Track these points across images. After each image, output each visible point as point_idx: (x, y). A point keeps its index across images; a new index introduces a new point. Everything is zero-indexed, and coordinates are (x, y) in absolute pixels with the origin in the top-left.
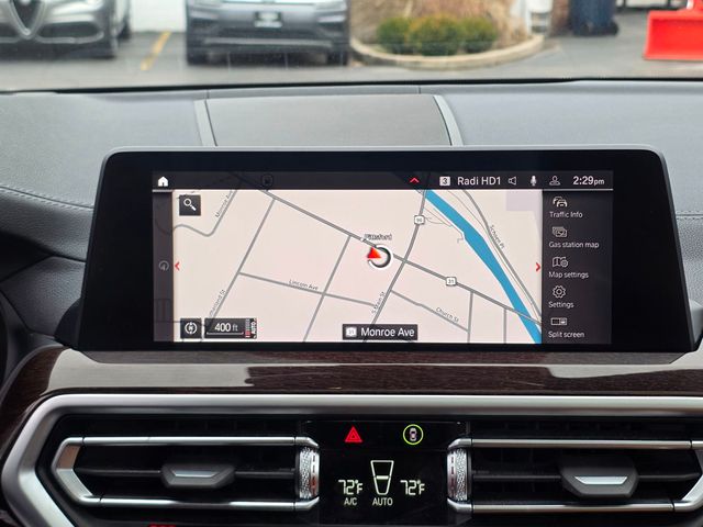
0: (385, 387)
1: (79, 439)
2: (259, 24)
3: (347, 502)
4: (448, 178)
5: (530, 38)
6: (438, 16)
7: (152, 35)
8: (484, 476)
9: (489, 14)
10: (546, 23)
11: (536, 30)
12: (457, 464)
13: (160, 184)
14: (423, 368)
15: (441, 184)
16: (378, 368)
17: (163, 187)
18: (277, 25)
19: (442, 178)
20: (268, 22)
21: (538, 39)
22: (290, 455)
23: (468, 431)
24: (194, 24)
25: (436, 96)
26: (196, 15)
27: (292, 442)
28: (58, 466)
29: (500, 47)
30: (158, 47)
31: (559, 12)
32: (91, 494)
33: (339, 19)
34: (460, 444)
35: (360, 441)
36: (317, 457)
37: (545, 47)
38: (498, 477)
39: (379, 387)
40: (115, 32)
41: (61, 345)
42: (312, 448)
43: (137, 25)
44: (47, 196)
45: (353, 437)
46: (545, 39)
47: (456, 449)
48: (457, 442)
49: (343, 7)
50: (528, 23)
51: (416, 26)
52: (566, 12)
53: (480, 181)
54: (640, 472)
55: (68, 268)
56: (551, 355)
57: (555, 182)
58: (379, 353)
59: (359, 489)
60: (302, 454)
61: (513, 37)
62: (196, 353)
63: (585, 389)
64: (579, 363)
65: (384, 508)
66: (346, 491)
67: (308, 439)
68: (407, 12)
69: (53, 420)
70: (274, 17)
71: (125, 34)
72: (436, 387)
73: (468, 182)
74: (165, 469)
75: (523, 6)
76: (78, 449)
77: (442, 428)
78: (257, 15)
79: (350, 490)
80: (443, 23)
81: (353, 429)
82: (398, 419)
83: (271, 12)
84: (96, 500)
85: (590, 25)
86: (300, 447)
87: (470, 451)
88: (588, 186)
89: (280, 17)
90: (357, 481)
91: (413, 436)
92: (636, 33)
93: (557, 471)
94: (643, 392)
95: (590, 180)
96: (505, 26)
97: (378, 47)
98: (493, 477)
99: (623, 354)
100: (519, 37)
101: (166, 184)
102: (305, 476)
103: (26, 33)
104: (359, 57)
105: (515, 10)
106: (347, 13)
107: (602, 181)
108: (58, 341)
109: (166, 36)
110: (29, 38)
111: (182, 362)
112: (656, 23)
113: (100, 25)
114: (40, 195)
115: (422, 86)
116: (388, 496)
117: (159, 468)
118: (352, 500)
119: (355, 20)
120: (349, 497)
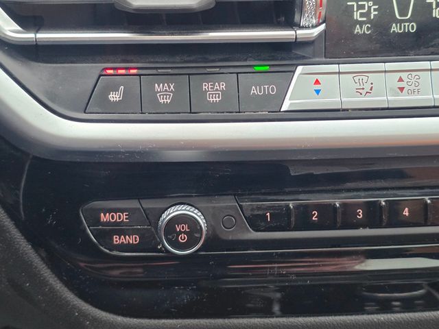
3: (358, 30)
32: (19, 28)
59: (373, 13)
65: (406, 35)
66: (357, 16)
79: (362, 15)
84: (29, 36)
90: (371, 3)
116: (409, 21)
118: (365, 27)
120: (361, 23)
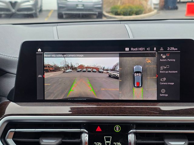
0: (108, 114)
1: (14, 130)
2: (78, 8)
4: (128, 48)
5: (153, 11)
6: (128, 5)
7: (48, 11)
8: (140, 141)
9: (142, 4)
10: (158, 6)
11: (155, 8)
12: (131, 138)
13: (39, 51)
14: (120, 108)
15: (126, 50)
16: (107, 108)
17: (40, 52)
18: (83, 8)
19: (126, 48)
20: (80, 7)
21: (156, 11)
22: (79, 135)
23: (135, 127)
24: (60, 8)
25: (125, 25)
26: (60, 5)
27: (79, 131)
28: (7, 138)
29: (145, 13)
30: (50, 14)
31: (161, 3)
33: (100, 6)
34: (132, 131)
35: (101, 131)
36: (88, 135)
37: (158, 13)
38: (144, 142)
39: (107, 114)
40: (38, 10)
41: (9, 101)
42: (86, 133)
43: (44, 8)
44: (6, 55)
45: (99, 129)
46: (158, 11)
47: (131, 133)
48: (131, 131)
49: (101, 3)
50: (153, 6)
51: (121, 7)
52: (163, 4)
53: (138, 49)
54: (189, 140)
55: (12, 77)
56: (161, 103)
57: (162, 49)
58: (107, 103)
60: (83, 135)
61: (149, 11)
62: (50, 103)
63: (171, 114)
64: (170, 106)
67: (85, 130)
68: (119, 4)
69: (6, 124)
70: (82, 5)
71: (41, 11)
72: (125, 114)
73: (134, 49)
74: (40, 139)
75: (151, 2)
76: (14, 133)
77: (126, 127)
78: (77, 5)
80: (129, 7)
81: (99, 127)
82: (113, 124)
83: (81, 4)
85: (170, 7)
86: (82, 133)
87: (135, 133)
88: (172, 51)
89: (83, 5)
90: (100, 143)
91: (117, 129)
92: (183, 9)
93: (163, 140)
94: (190, 115)
95: (173, 49)
96: (147, 7)
97: (111, 13)
98: (143, 142)
99: (183, 103)
100: (150, 10)
101: (41, 51)
102: (83, 141)
103: (13, 11)
104: (105, 16)
105: (149, 3)
106: (102, 4)
107: (177, 49)
108: (8, 99)
109: (52, 11)
110: (14, 12)
111: (46, 106)
112: (189, 6)
113: (34, 8)
114: (3, 54)
115: (121, 22)
117: (38, 139)
119: (104, 6)
